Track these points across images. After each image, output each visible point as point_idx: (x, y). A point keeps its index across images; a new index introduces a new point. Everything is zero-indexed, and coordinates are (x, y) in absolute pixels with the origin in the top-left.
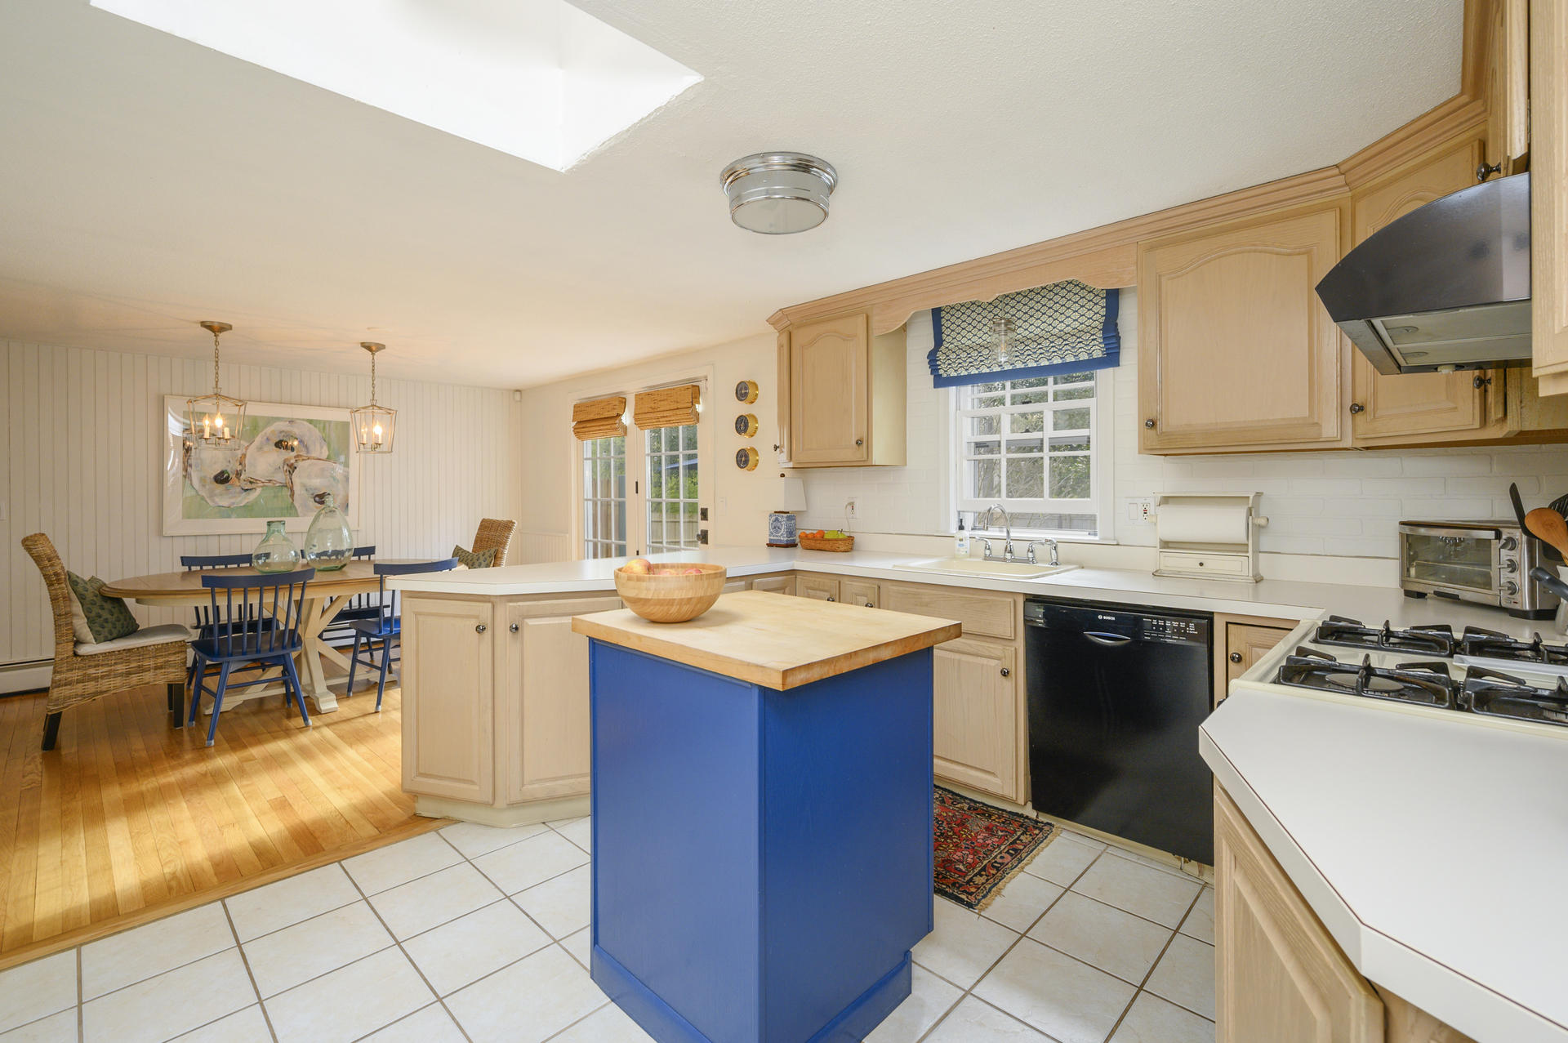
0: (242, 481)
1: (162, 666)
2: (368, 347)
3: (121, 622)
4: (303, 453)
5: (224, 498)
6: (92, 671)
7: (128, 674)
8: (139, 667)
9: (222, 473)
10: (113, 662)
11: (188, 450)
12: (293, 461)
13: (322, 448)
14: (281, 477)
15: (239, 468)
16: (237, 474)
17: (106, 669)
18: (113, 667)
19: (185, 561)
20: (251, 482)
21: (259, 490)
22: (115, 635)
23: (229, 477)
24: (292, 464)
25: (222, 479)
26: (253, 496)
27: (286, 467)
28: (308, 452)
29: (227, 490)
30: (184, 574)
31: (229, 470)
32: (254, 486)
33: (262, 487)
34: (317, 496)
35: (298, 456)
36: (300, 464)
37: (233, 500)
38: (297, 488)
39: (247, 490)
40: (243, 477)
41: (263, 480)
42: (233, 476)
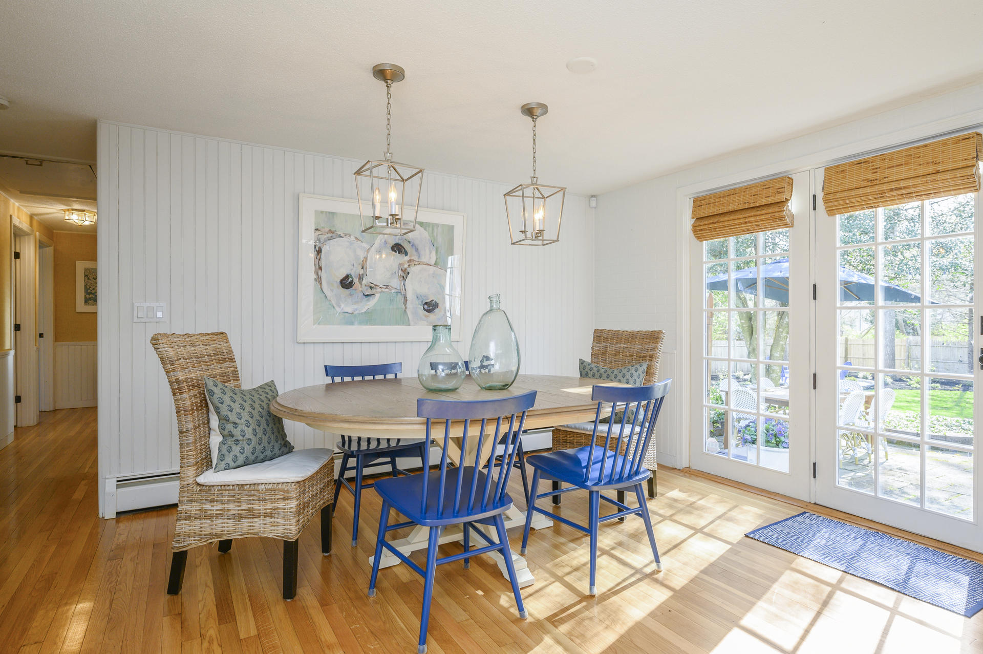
0: (363, 286)
1: (271, 513)
2: (529, 111)
3: (252, 446)
4: (415, 258)
5: (348, 304)
6: (208, 506)
7: (239, 517)
8: (249, 510)
9: (347, 277)
10: (227, 498)
11: (319, 252)
12: (406, 266)
13: (430, 252)
14: (396, 283)
15: (361, 272)
16: (360, 278)
17: (220, 507)
18: (226, 506)
19: (330, 371)
20: (371, 288)
21: (377, 296)
22: (239, 462)
23: (352, 281)
24: (406, 269)
25: (346, 283)
26: (372, 302)
27: (400, 273)
28: (419, 257)
29: (351, 295)
30: (328, 387)
31: (353, 275)
32: (373, 291)
33: (380, 292)
34: (426, 303)
35: (410, 261)
36: (414, 270)
37: (355, 307)
38: (410, 295)
39: (368, 295)
40: (364, 282)
41: (381, 286)
42: (356, 280)
